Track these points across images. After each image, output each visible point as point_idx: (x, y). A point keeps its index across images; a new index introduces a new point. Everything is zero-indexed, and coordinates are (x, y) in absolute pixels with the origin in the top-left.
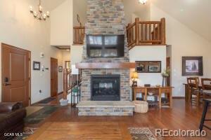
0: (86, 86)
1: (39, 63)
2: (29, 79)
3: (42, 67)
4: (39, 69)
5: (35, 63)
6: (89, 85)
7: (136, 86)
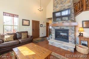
0: (53, 33)
1: (42, 25)
2: (39, 30)
3: (43, 26)
4: (42, 27)
5: (41, 25)
6: (54, 33)
7: (82, 36)
